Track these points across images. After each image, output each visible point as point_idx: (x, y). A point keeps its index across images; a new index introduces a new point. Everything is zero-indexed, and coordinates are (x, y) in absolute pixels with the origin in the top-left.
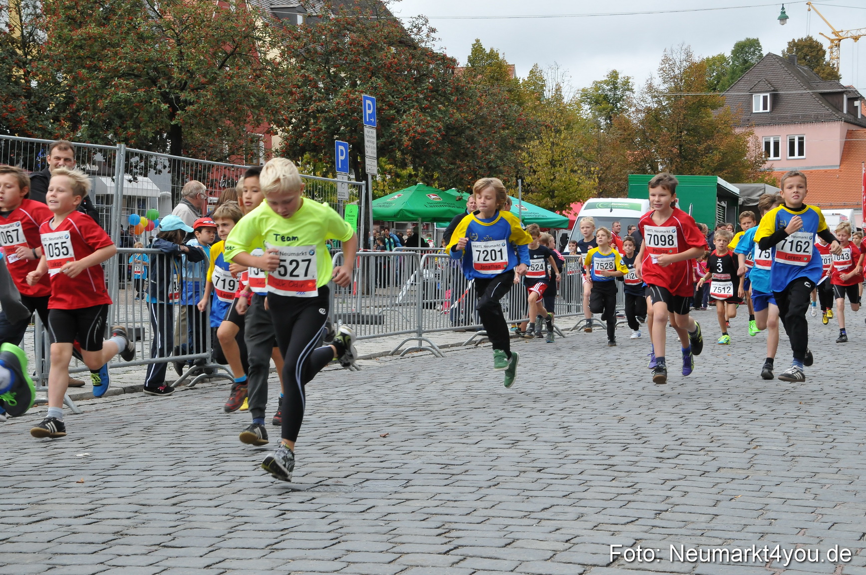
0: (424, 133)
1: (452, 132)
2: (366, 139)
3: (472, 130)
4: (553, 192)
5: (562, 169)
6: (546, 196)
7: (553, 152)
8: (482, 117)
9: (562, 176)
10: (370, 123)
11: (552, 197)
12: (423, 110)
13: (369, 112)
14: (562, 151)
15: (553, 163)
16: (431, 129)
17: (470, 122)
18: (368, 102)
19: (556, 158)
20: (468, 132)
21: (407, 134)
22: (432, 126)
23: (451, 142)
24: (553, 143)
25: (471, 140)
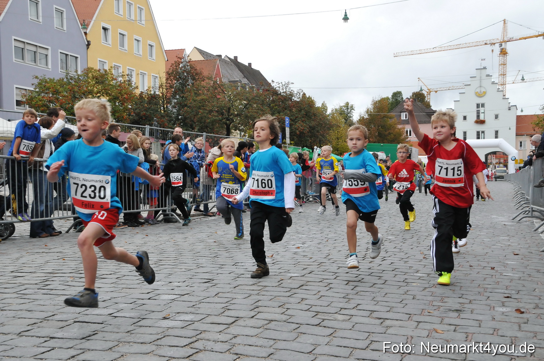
0: (303, 130)
1: (312, 128)
2: (286, 131)
3: (318, 128)
4: (338, 149)
5: (341, 141)
6: (335, 151)
7: (338, 135)
8: (321, 124)
9: (341, 143)
10: (287, 126)
11: (338, 151)
12: (303, 121)
13: (287, 122)
14: (341, 135)
15: (338, 139)
16: (305, 128)
17: (317, 125)
18: (287, 119)
19: (339, 137)
20: (317, 129)
21: (298, 130)
22: (306, 127)
23: (311, 132)
24: (338, 132)
25: (318, 132)
